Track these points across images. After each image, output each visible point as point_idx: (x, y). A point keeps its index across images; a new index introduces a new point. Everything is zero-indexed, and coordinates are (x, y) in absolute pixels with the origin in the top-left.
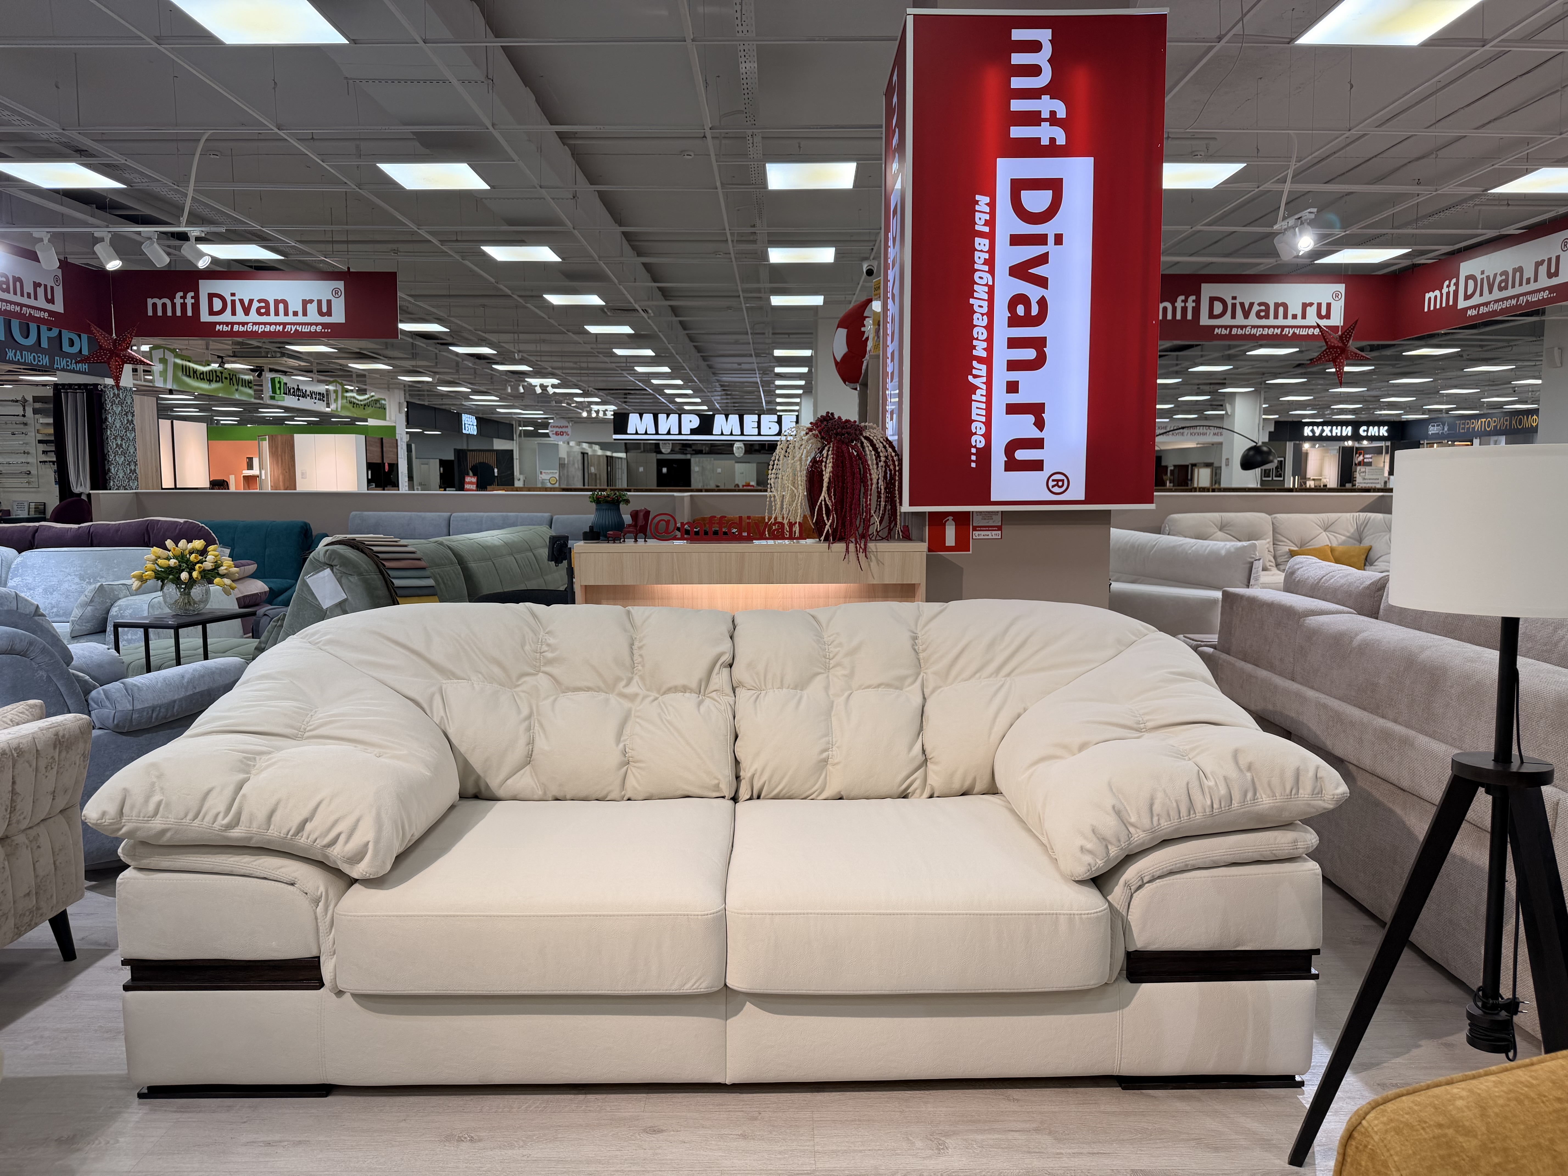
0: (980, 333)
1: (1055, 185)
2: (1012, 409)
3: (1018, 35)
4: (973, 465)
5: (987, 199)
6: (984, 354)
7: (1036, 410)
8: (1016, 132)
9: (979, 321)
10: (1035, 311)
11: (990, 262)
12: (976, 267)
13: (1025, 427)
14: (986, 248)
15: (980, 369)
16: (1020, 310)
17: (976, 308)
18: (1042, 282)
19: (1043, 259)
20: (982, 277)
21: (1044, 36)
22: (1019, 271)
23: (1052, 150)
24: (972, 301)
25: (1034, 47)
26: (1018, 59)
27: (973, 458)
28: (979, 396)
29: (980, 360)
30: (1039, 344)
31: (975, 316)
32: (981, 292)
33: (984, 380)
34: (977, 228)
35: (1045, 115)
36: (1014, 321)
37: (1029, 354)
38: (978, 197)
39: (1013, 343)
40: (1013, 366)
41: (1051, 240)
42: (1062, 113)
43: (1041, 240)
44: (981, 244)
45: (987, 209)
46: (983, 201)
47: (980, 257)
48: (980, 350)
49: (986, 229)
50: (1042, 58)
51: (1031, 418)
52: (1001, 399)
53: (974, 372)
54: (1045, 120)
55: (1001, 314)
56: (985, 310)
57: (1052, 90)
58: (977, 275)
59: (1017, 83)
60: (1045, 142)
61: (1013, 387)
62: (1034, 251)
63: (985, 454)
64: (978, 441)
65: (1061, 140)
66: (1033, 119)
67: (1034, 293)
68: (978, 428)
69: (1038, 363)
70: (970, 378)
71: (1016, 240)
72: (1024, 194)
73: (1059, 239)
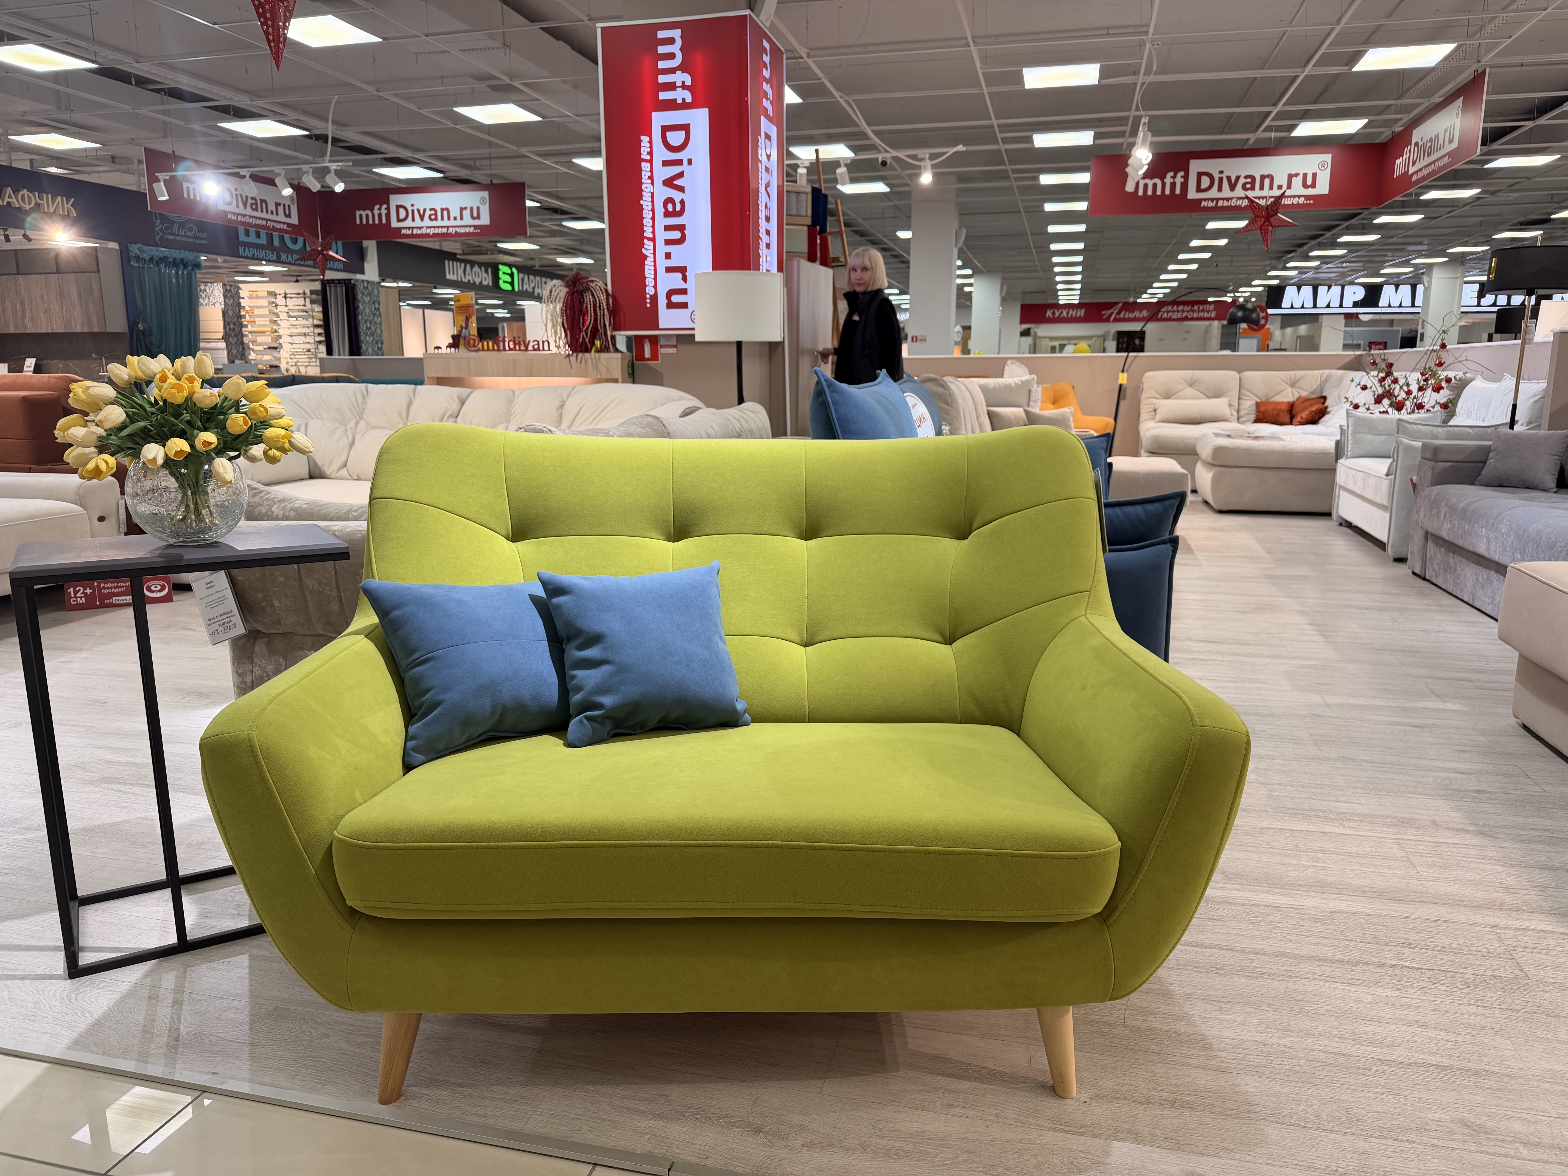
0: (647, 222)
1: (686, 128)
2: (669, 270)
3: (661, 34)
4: (648, 305)
5: (648, 139)
6: (651, 236)
7: (682, 270)
8: (663, 96)
9: (647, 214)
10: (678, 208)
11: (651, 178)
12: (643, 181)
13: (675, 281)
14: (649, 169)
15: (648, 244)
16: (670, 207)
17: (644, 207)
18: (681, 189)
19: (681, 175)
20: (646, 187)
21: (676, 34)
22: (669, 183)
23: (684, 106)
24: (642, 202)
25: (671, 41)
26: (662, 50)
27: (648, 301)
28: (649, 262)
29: (649, 239)
30: (681, 228)
31: (644, 212)
32: (646, 196)
33: (652, 252)
34: (643, 157)
35: (679, 84)
36: (667, 214)
37: (676, 235)
38: (642, 138)
39: (668, 228)
40: (668, 242)
41: (685, 162)
42: (688, 82)
43: (679, 162)
44: (645, 166)
45: (648, 145)
46: (645, 139)
47: (645, 175)
48: (648, 233)
49: (648, 158)
50: (676, 48)
51: (679, 275)
52: (662, 263)
53: (645, 246)
54: (679, 87)
55: (660, 210)
56: (650, 208)
57: (682, 68)
58: (644, 187)
59: (662, 65)
60: (679, 101)
61: (668, 256)
62: (676, 170)
63: (654, 298)
64: (650, 290)
65: (689, 99)
66: (671, 86)
67: (677, 196)
68: (649, 282)
69: (681, 241)
70: (643, 250)
71: (666, 163)
72: (669, 134)
73: (690, 162)
